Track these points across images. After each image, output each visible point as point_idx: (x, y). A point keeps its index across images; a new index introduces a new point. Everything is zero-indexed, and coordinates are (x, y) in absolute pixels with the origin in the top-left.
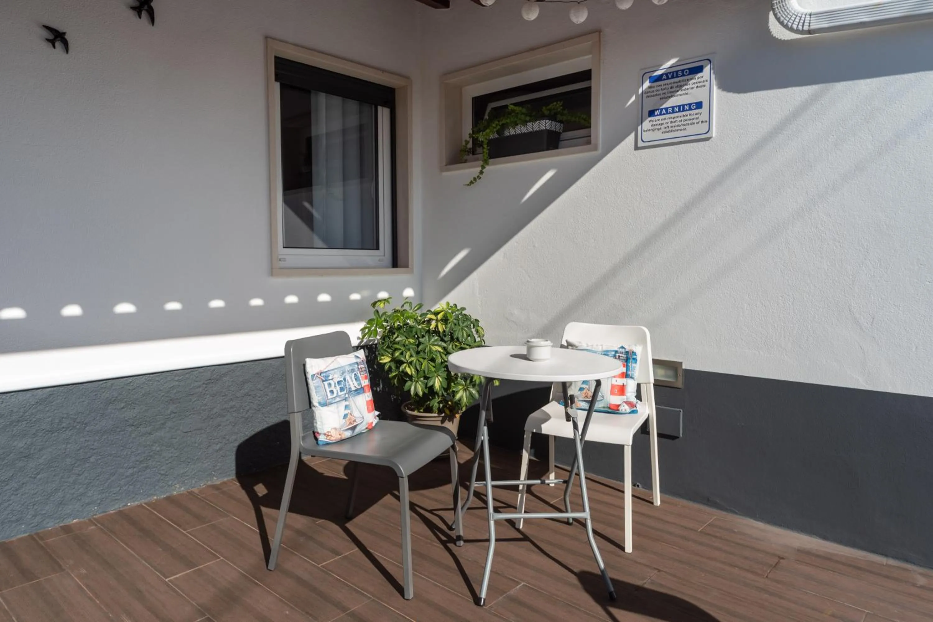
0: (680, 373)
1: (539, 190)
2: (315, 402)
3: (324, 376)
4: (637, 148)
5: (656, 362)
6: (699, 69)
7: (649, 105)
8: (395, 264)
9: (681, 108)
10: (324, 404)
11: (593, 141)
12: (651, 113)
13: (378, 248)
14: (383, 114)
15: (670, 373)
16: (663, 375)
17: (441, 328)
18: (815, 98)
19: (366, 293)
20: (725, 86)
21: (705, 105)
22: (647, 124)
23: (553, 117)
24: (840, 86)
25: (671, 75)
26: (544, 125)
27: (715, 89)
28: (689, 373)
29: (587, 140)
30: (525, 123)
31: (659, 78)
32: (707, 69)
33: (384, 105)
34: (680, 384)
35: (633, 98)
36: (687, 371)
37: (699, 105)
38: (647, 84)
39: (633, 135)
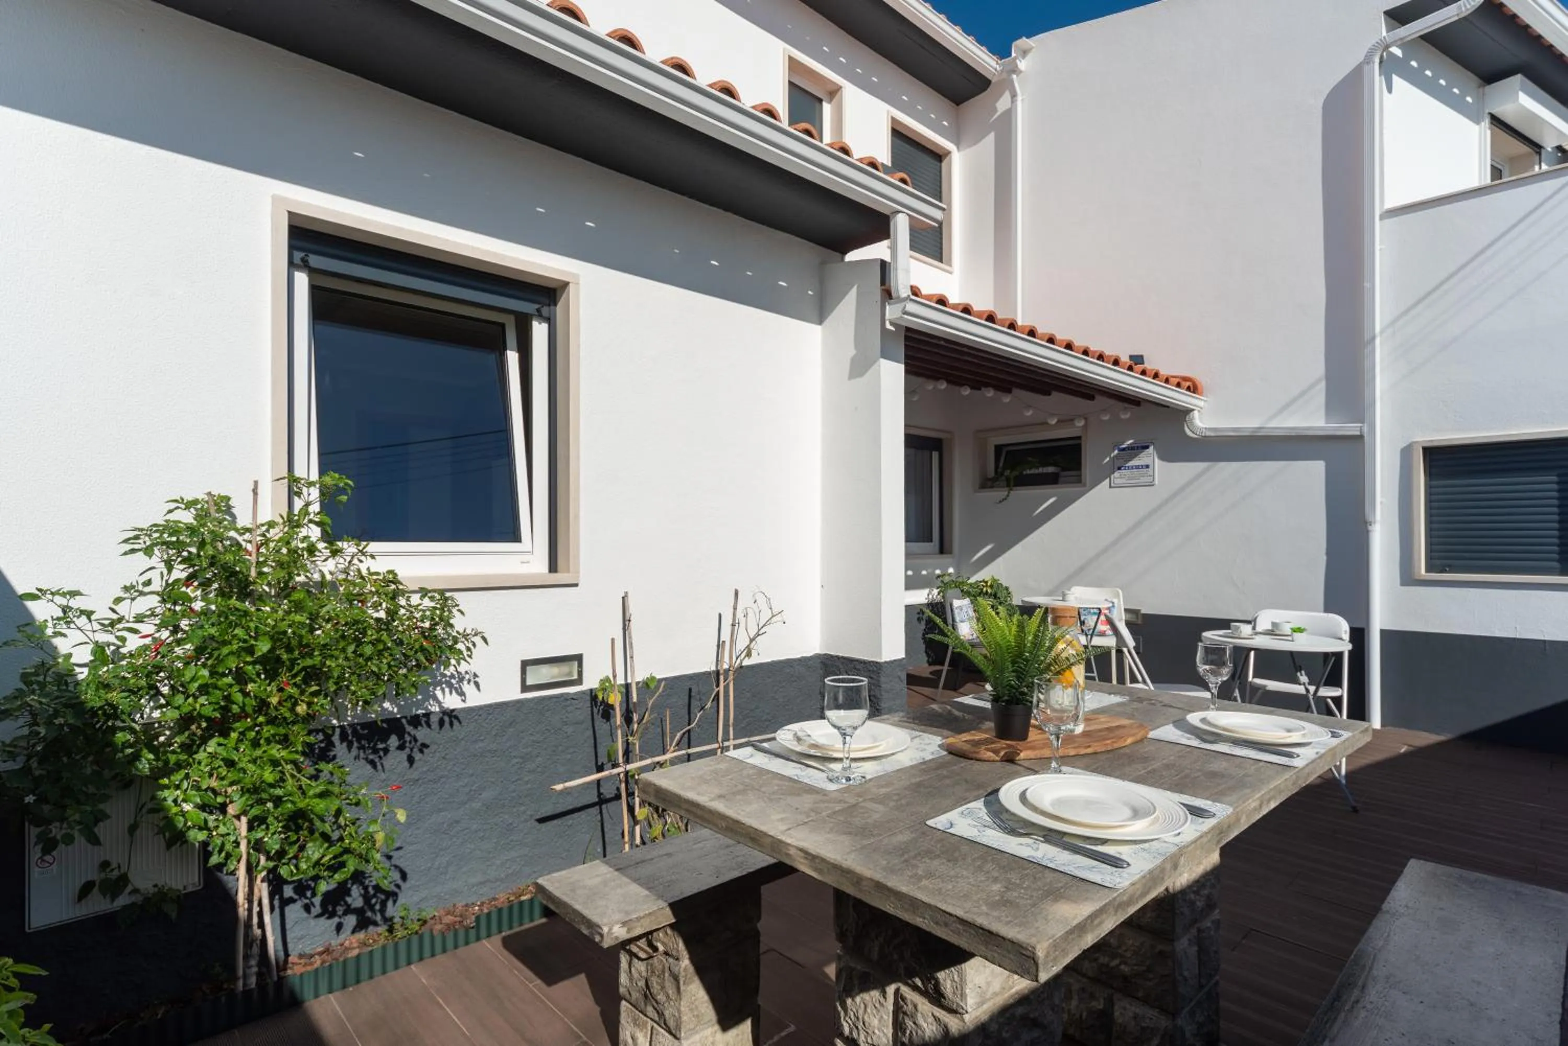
0: (1140, 617)
1: (1048, 507)
2: (958, 619)
3: (961, 608)
4: (1110, 487)
5: (1126, 610)
6: (1147, 447)
7: (1118, 464)
8: (942, 551)
9: (1137, 467)
10: (962, 621)
11: (1083, 481)
12: (1119, 469)
13: (931, 541)
14: (935, 455)
15: (1134, 616)
16: (1130, 616)
17: (989, 591)
18: (1207, 469)
19: (930, 571)
20: (1163, 458)
21: (1151, 467)
22: (1117, 474)
23: (1054, 464)
24: (1222, 464)
25: (1131, 448)
26: (1051, 469)
27: (1156, 460)
28: (1145, 615)
29: (1079, 480)
30: (1038, 468)
31: (1124, 449)
32: (1152, 448)
33: (936, 450)
34: (1140, 622)
35: (1108, 459)
36: (1144, 615)
37: (1147, 467)
38: (1116, 452)
39: (1108, 480)
